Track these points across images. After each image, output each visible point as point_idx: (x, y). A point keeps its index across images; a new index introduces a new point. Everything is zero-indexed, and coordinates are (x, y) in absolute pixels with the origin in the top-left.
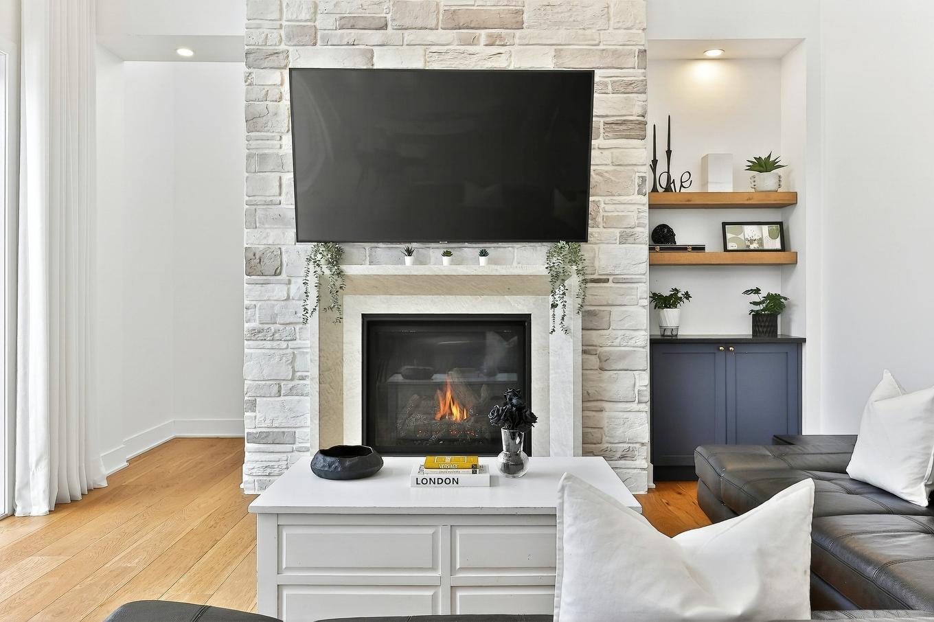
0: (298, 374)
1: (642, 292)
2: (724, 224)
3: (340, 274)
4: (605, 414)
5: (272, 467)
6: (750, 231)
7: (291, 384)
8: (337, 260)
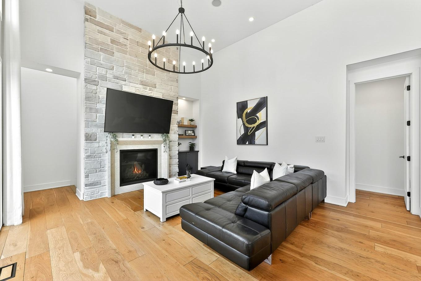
0: (102, 166)
1: (177, 143)
2: (185, 130)
3: (117, 140)
4: (171, 167)
5: (94, 192)
6: (189, 132)
7: (100, 169)
8: (115, 137)
